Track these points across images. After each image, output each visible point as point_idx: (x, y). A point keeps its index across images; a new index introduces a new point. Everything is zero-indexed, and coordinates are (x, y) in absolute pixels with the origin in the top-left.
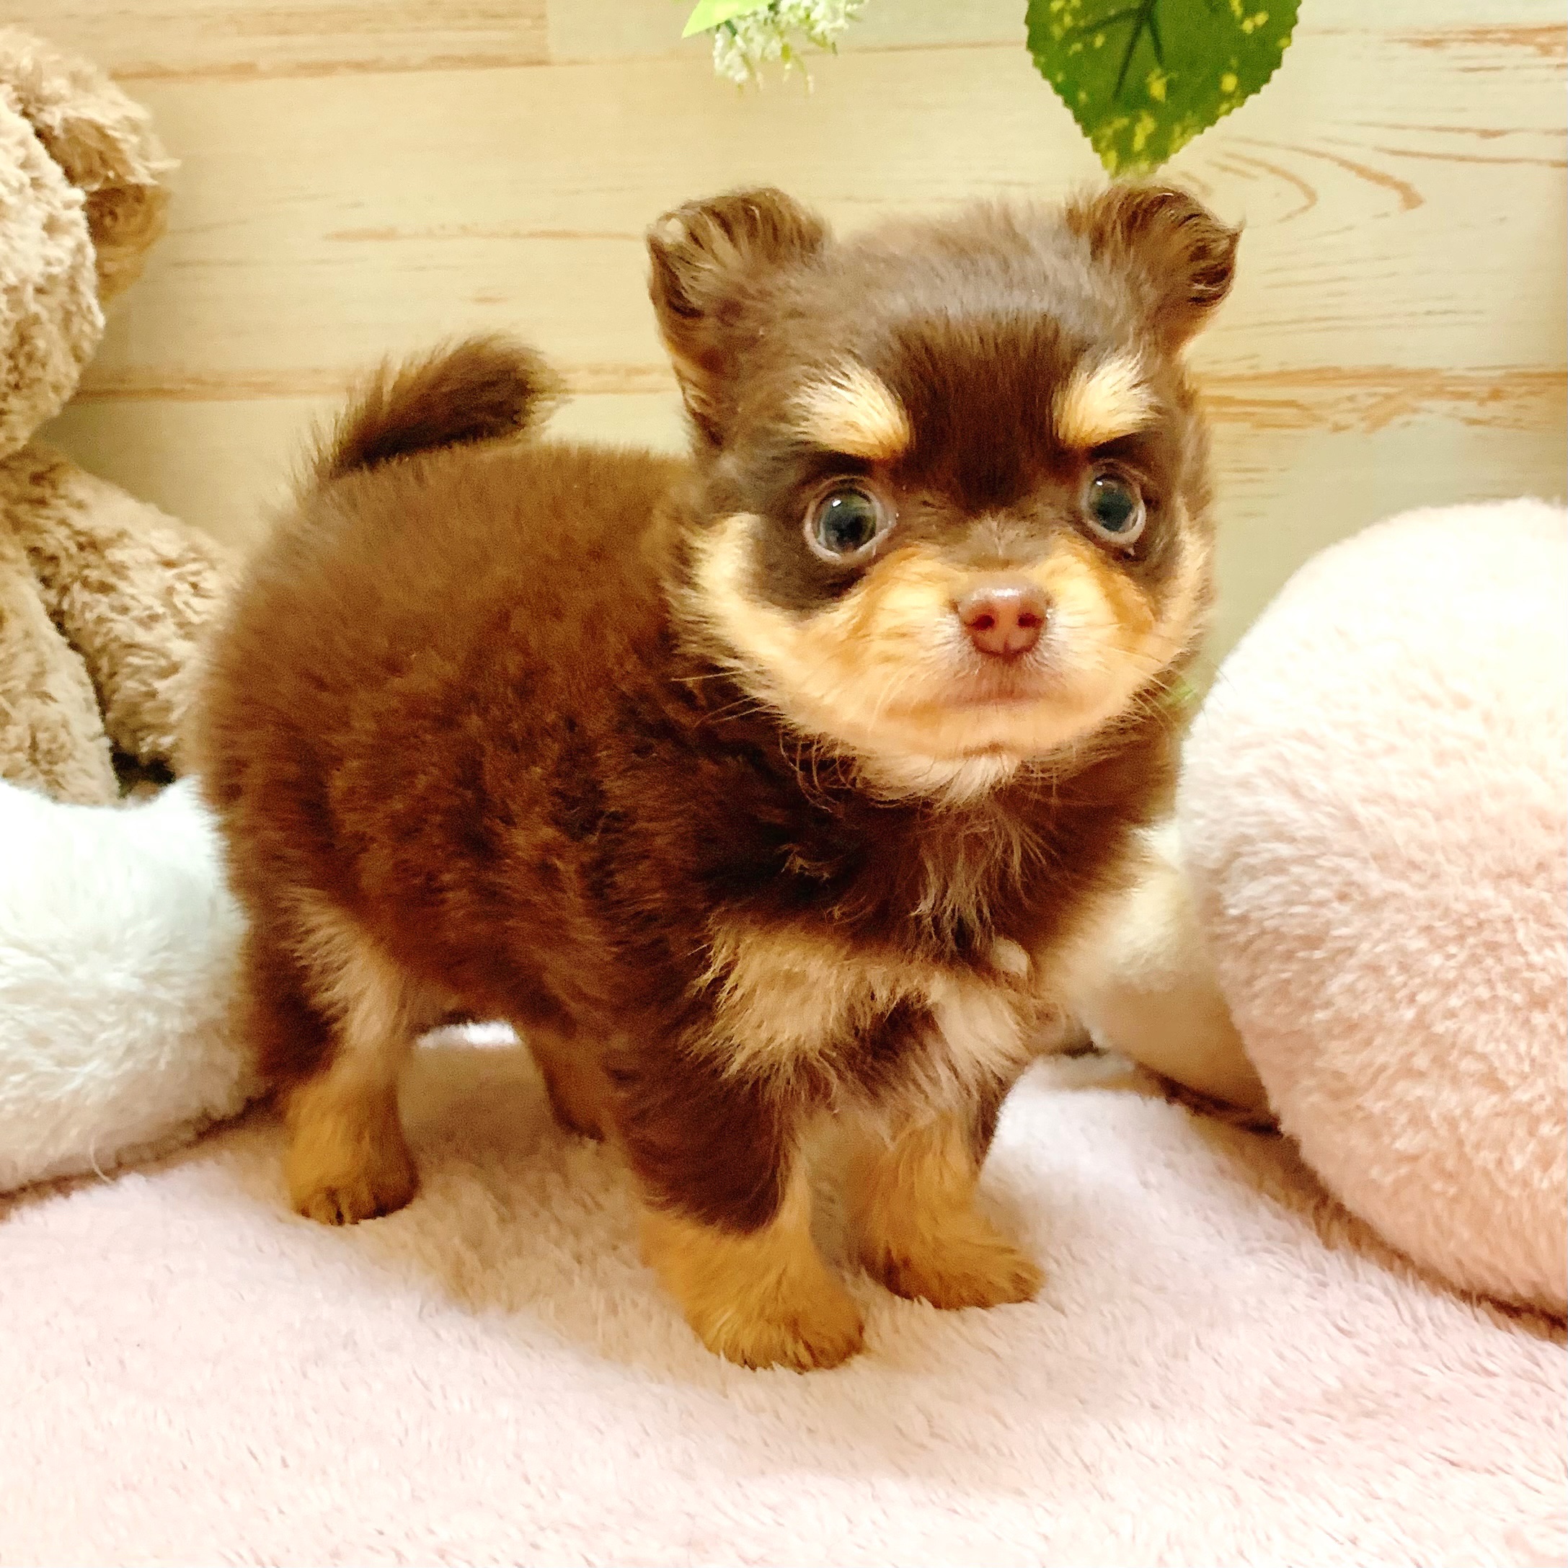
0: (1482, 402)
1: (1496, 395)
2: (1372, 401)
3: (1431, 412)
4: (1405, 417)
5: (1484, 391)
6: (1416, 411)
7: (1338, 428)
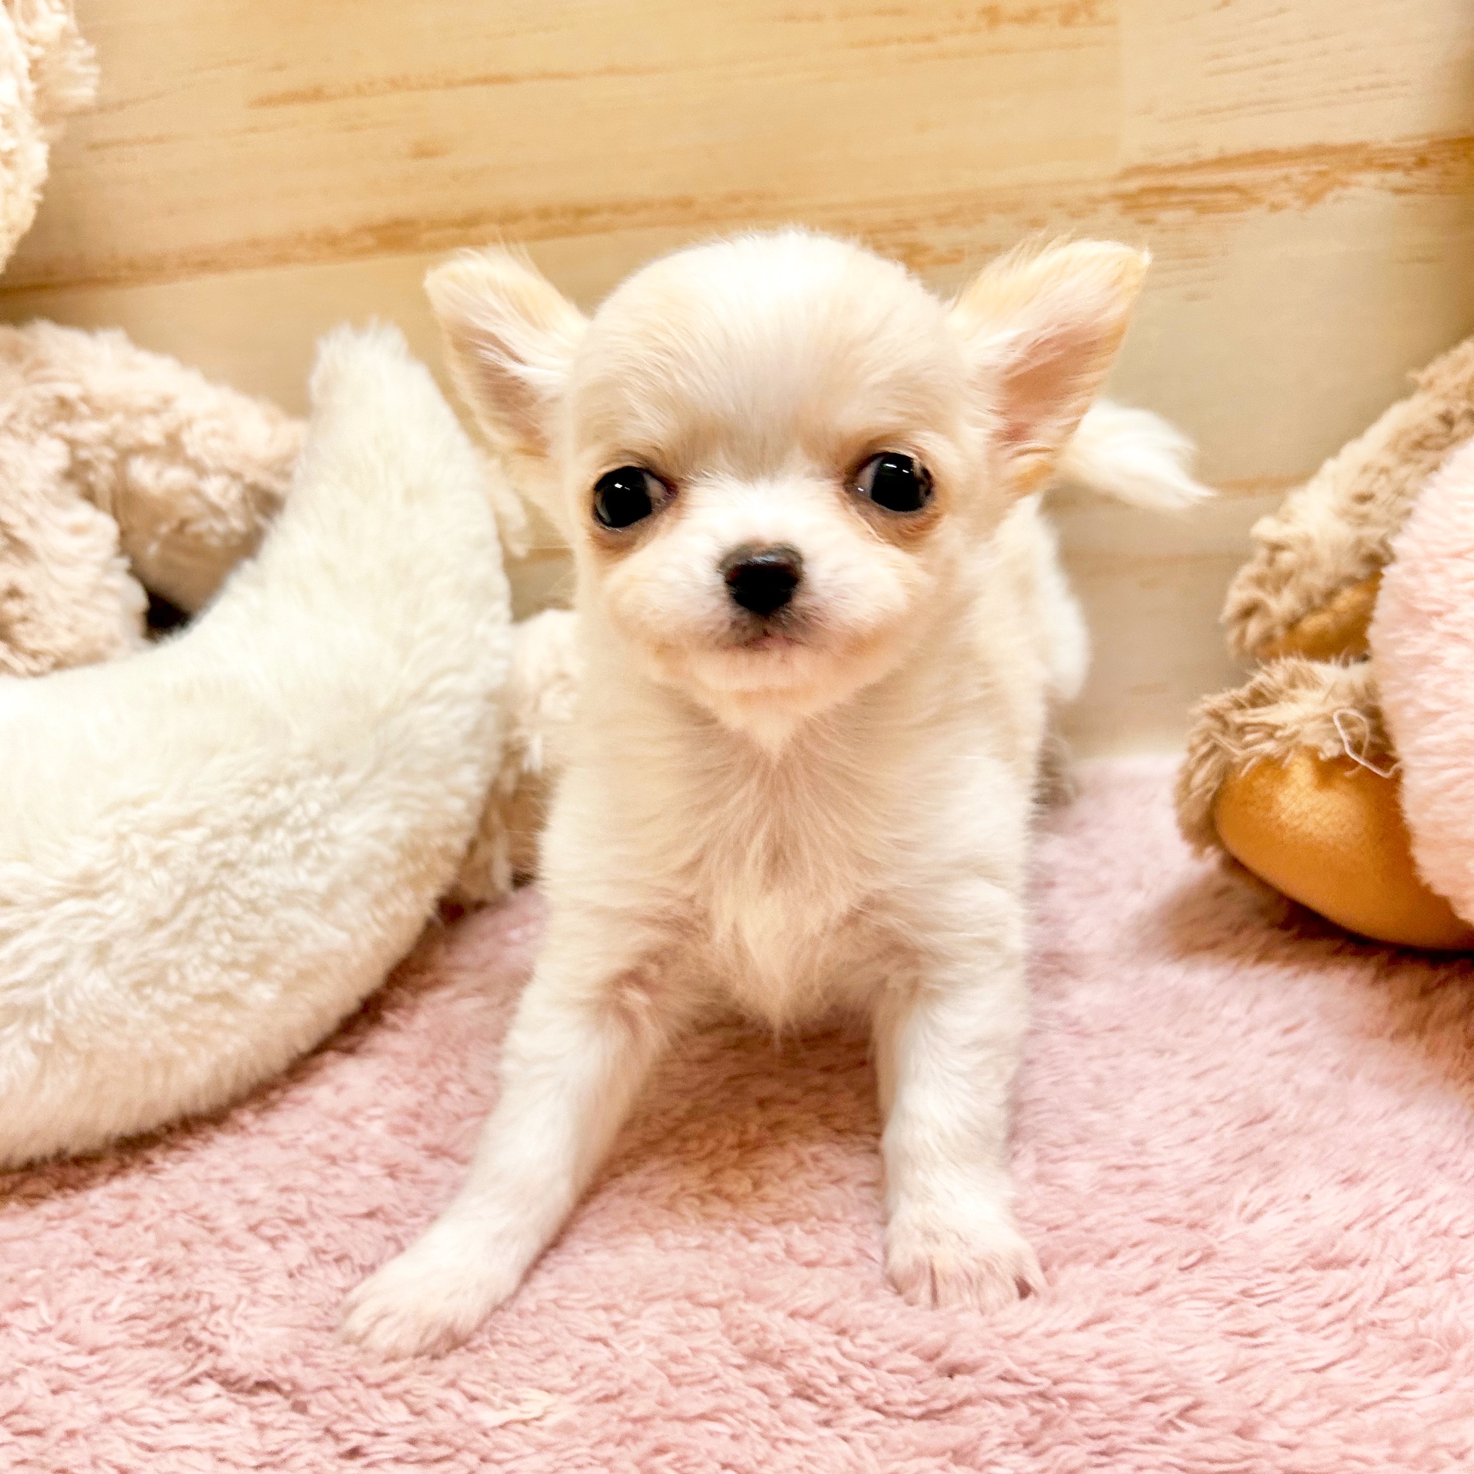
0: (1407, 170)
1: (1422, 162)
2: (1305, 179)
3: (1359, 184)
4: (1338, 191)
5: (1410, 160)
6: (1345, 185)
7: (1275, 208)
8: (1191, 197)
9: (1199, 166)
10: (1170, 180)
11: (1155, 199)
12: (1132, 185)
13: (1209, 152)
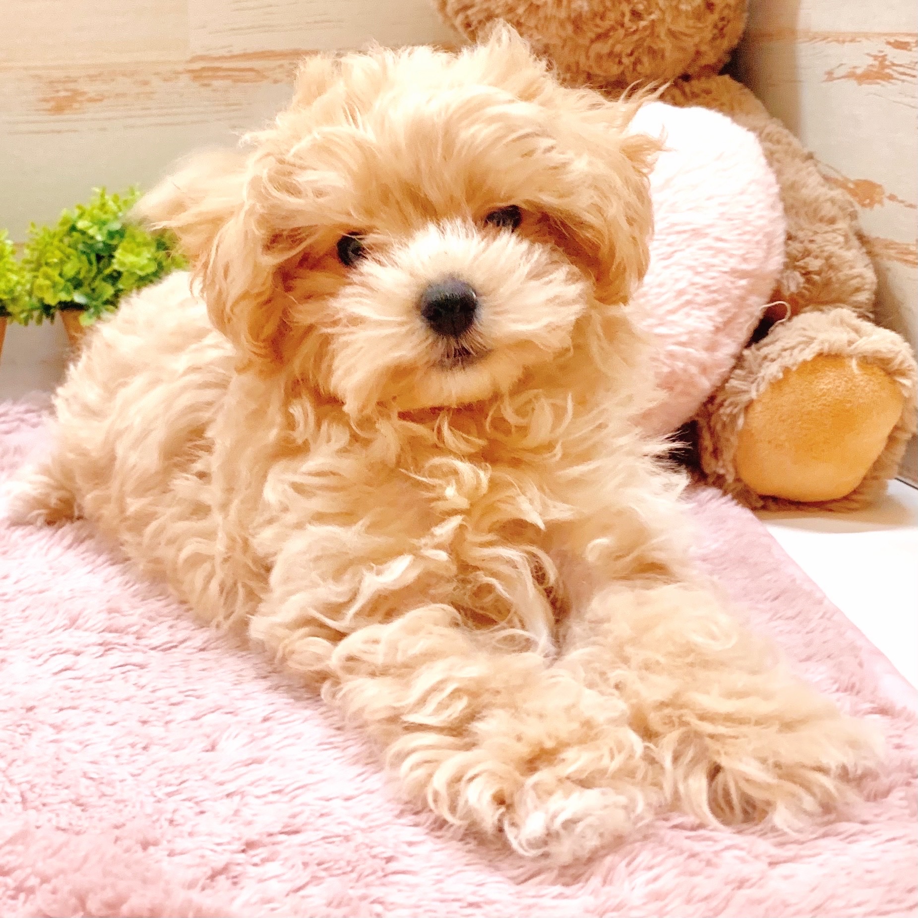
8: (229, 73)
9: (233, 57)
10: (217, 64)
11: (210, 73)
12: (197, 66)
13: (237, 51)
